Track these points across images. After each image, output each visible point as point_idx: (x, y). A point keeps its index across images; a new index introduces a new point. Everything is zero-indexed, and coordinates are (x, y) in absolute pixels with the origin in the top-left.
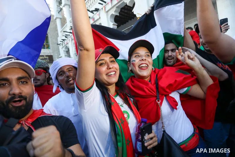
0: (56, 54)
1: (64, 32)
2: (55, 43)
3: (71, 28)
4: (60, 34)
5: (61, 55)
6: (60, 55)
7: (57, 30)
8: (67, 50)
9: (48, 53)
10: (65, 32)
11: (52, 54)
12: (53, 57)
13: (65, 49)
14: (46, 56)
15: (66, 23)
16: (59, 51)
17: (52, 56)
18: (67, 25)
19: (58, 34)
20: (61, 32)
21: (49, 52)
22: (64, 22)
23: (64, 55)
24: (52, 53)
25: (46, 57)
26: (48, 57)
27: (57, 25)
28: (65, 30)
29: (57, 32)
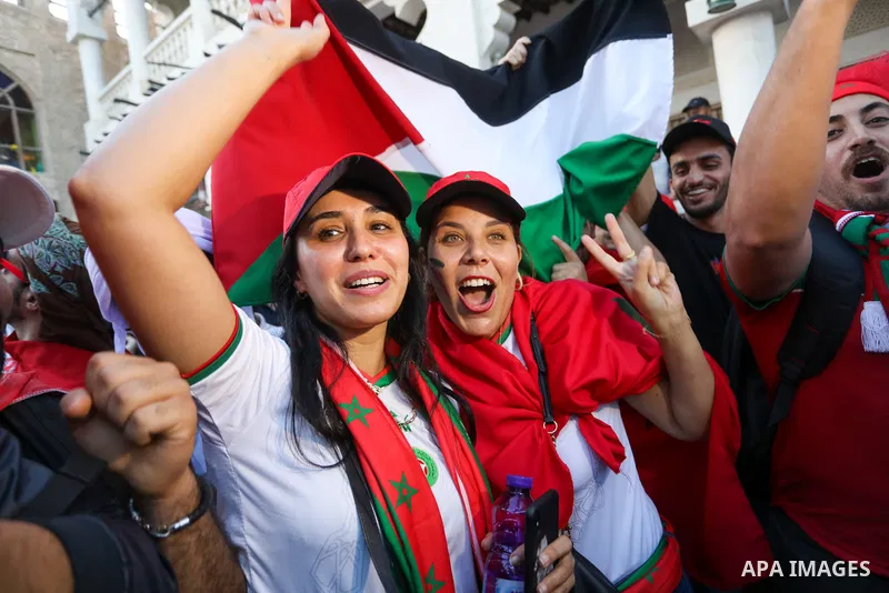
1: (117, 101)
2: (72, 148)
3: (148, 86)
4: (95, 109)
7: (82, 91)
10: (122, 105)
15: (128, 63)
18: (130, 72)
19: (84, 108)
20: (102, 99)
22: (117, 56)
24: (56, 192)
27: (79, 70)
28: (120, 95)
29: (81, 101)
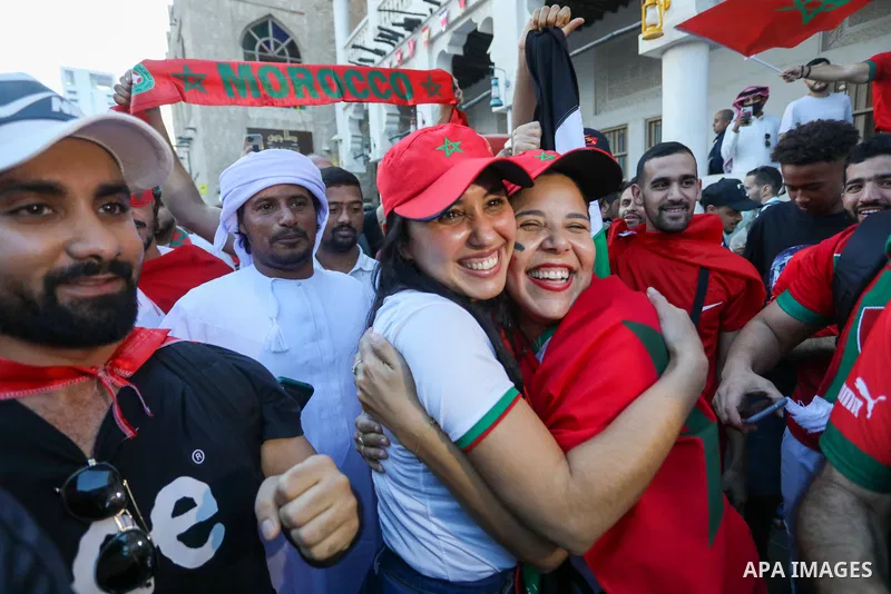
0: (326, 130)
1: (355, 47)
3: (379, 32)
4: (342, 56)
5: (339, 132)
6: (336, 133)
8: (361, 117)
9: (299, 125)
10: (360, 51)
11: (310, 129)
12: (314, 137)
13: (355, 112)
14: (292, 133)
16: (335, 120)
17: (310, 134)
18: (367, 22)
19: (334, 56)
21: (300, 121)
23: (350, 134)
24: (312, 126)
25: (289, 138)
26: (295, 139)
27: (333, 24)
28: (358, 43)
